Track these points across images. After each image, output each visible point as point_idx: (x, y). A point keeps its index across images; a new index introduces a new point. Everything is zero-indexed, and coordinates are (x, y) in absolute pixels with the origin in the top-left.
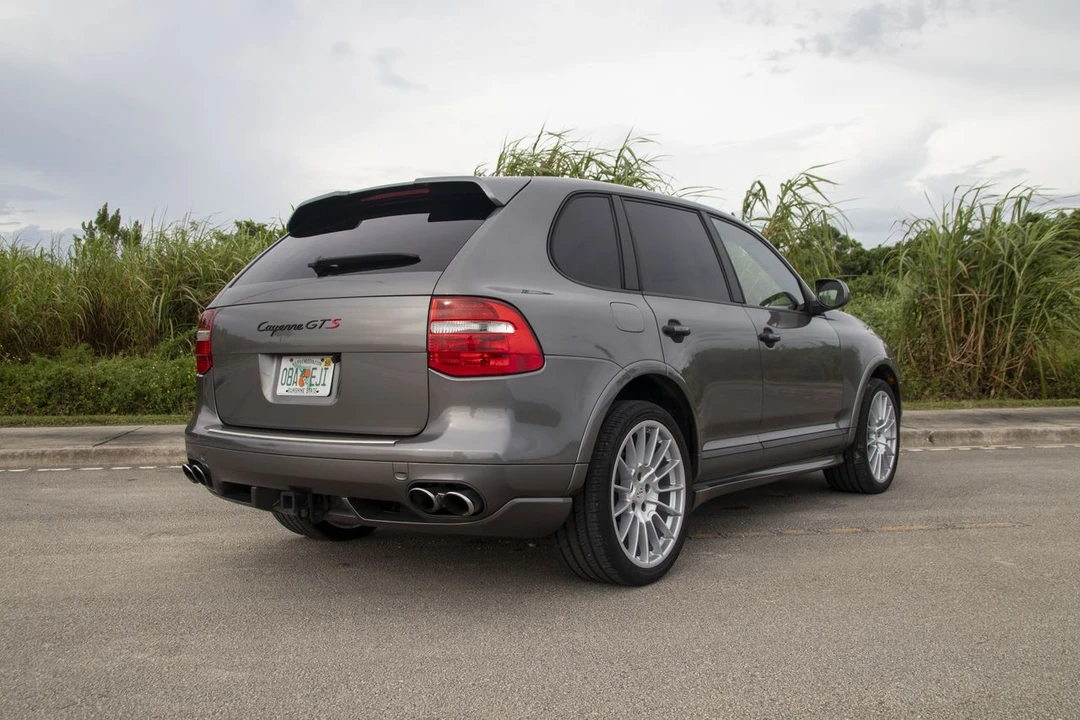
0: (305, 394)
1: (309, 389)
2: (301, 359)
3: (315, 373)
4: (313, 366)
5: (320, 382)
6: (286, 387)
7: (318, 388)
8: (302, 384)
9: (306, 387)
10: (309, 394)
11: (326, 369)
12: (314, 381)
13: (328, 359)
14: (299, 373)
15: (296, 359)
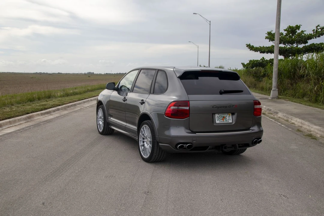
0: (225, 122)
1: (226, 121)
2: (221, 114)
3: (227, 117)
4: (225, 116)
5: (229, 119)
6: (219, 121)
7: (229, 121)
8: (223, 120)
9: (225, 121)
10: (226, 122)
11: (230, 116)
12: (227, 119)
13: (229, 114)
14: (222, 118)
15: (220, 114)
